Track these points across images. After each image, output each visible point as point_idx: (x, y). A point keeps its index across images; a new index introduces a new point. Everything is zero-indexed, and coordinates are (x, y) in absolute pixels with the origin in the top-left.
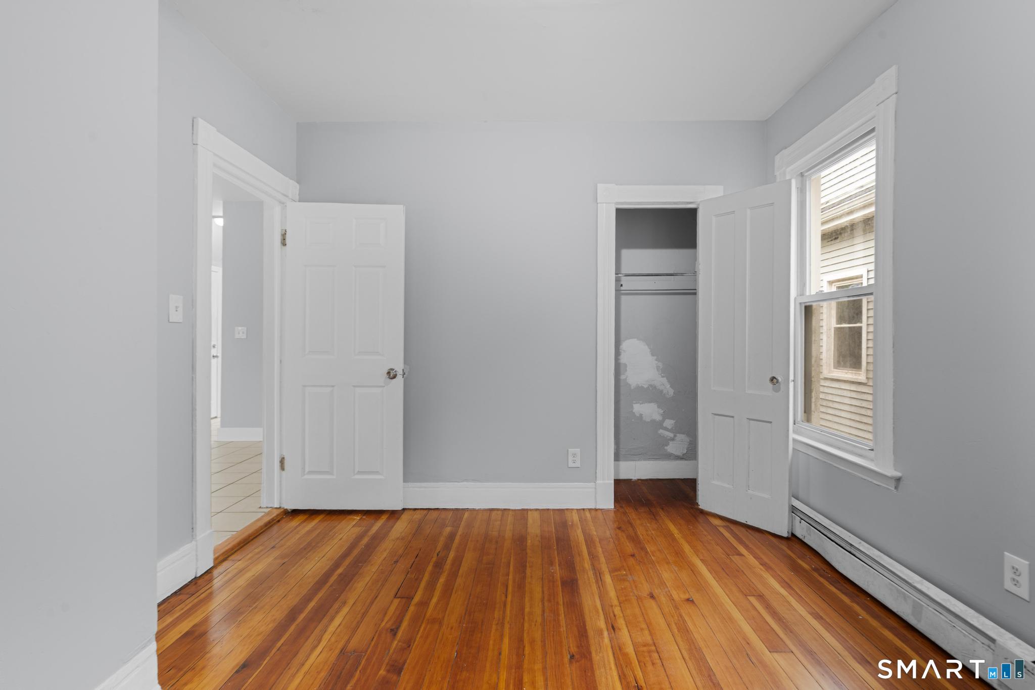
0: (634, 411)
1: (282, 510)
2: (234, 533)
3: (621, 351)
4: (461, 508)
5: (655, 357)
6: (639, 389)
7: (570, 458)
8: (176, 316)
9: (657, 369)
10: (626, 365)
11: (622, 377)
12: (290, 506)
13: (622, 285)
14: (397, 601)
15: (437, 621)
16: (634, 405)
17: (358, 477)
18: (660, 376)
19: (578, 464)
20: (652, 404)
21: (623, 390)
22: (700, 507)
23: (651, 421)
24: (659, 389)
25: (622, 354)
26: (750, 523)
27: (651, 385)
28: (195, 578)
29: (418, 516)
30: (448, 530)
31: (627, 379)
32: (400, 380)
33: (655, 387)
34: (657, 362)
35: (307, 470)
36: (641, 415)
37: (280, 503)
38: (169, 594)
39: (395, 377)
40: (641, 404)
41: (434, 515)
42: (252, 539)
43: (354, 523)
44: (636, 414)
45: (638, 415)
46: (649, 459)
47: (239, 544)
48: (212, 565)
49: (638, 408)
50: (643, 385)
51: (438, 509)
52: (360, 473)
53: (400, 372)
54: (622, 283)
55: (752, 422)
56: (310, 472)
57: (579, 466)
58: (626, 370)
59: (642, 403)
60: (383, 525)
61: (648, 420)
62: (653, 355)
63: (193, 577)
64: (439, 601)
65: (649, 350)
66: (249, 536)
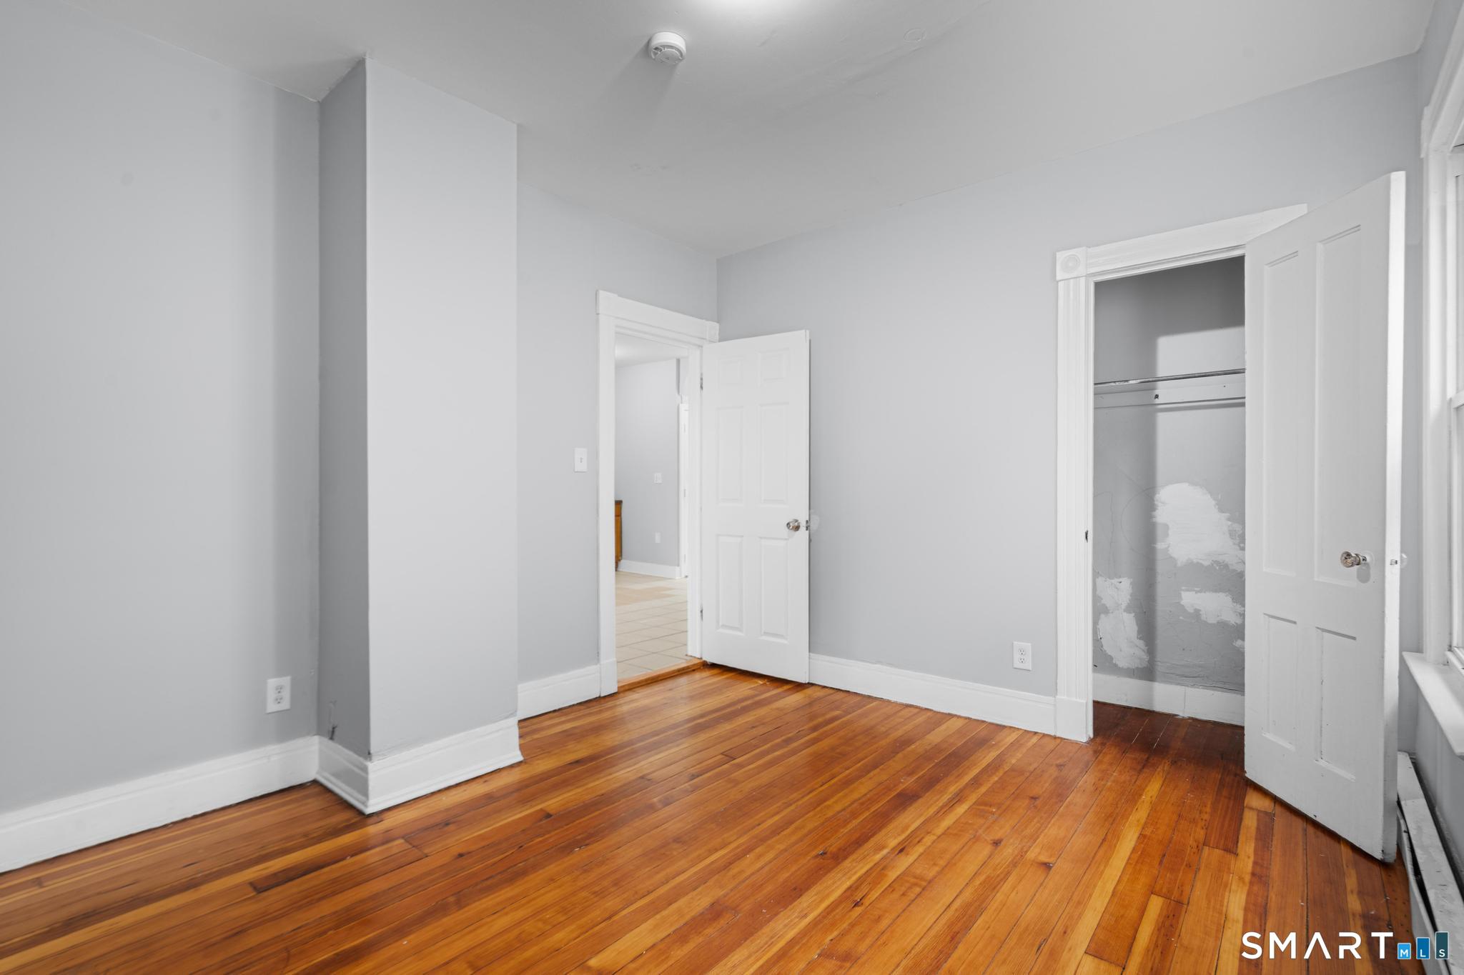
0: (1182, 603)
1: (701, 661)
2: (650, 671)
3: (1156, 503)
4: (875, 696)
5: (1227, 515)
6: (1194, 567)
7: (1017, 656)
8: (581, 466)
9: (1230, 535)
10: (1166, 527)
11: (1160, 546)
12: (710, 659)
13: (1157, 396)
14: (721, 756)
15: (736, 783)
16: (1183, 593)
17: (764, 638)
18: (1238, 548)
19: (1028, 665)
20: (1222, 595)
21: (1161, 567)
22: (1247, 775)
23: (1218, 623)
24: (1235, 570)
25: (1159, 508)
26: (1321, 819)
27: (1217, 562)
28: (600, 697)
29: (821, 693)
30: (837, 713)
31: (1170, 549)
32: (803, 534)
33: (1226, 566)
34: (1230, 523)
35: (720, 624)
36: (1197, 612)
37: (701, 654)
38: (575, 703)
39: (797, 528)
40: (1197, 592)
41: (839, 696)
42: (661, 680)
43: (753, 686)
44: (1187, 609)
45: (1191, 610)
46: (1214, 688)
47: (646, 680)
48: (614, 690)
49: (1190, 599)
50: (1201, 561)
51: (849, 691)
52: (766, 633)
53: (803, 524)
54: (1157, 392)
55: (1326, 635)
56: (724, 626)
57: (1031, 669)
58: (1167, 535)
59: (1200, 592)
60: (779, 694)
61: (1212, 620)
62: (1221, 510)
63: (598, 696)
64: (753, 769)
65: (1214, 502)
66: (659, 676)
